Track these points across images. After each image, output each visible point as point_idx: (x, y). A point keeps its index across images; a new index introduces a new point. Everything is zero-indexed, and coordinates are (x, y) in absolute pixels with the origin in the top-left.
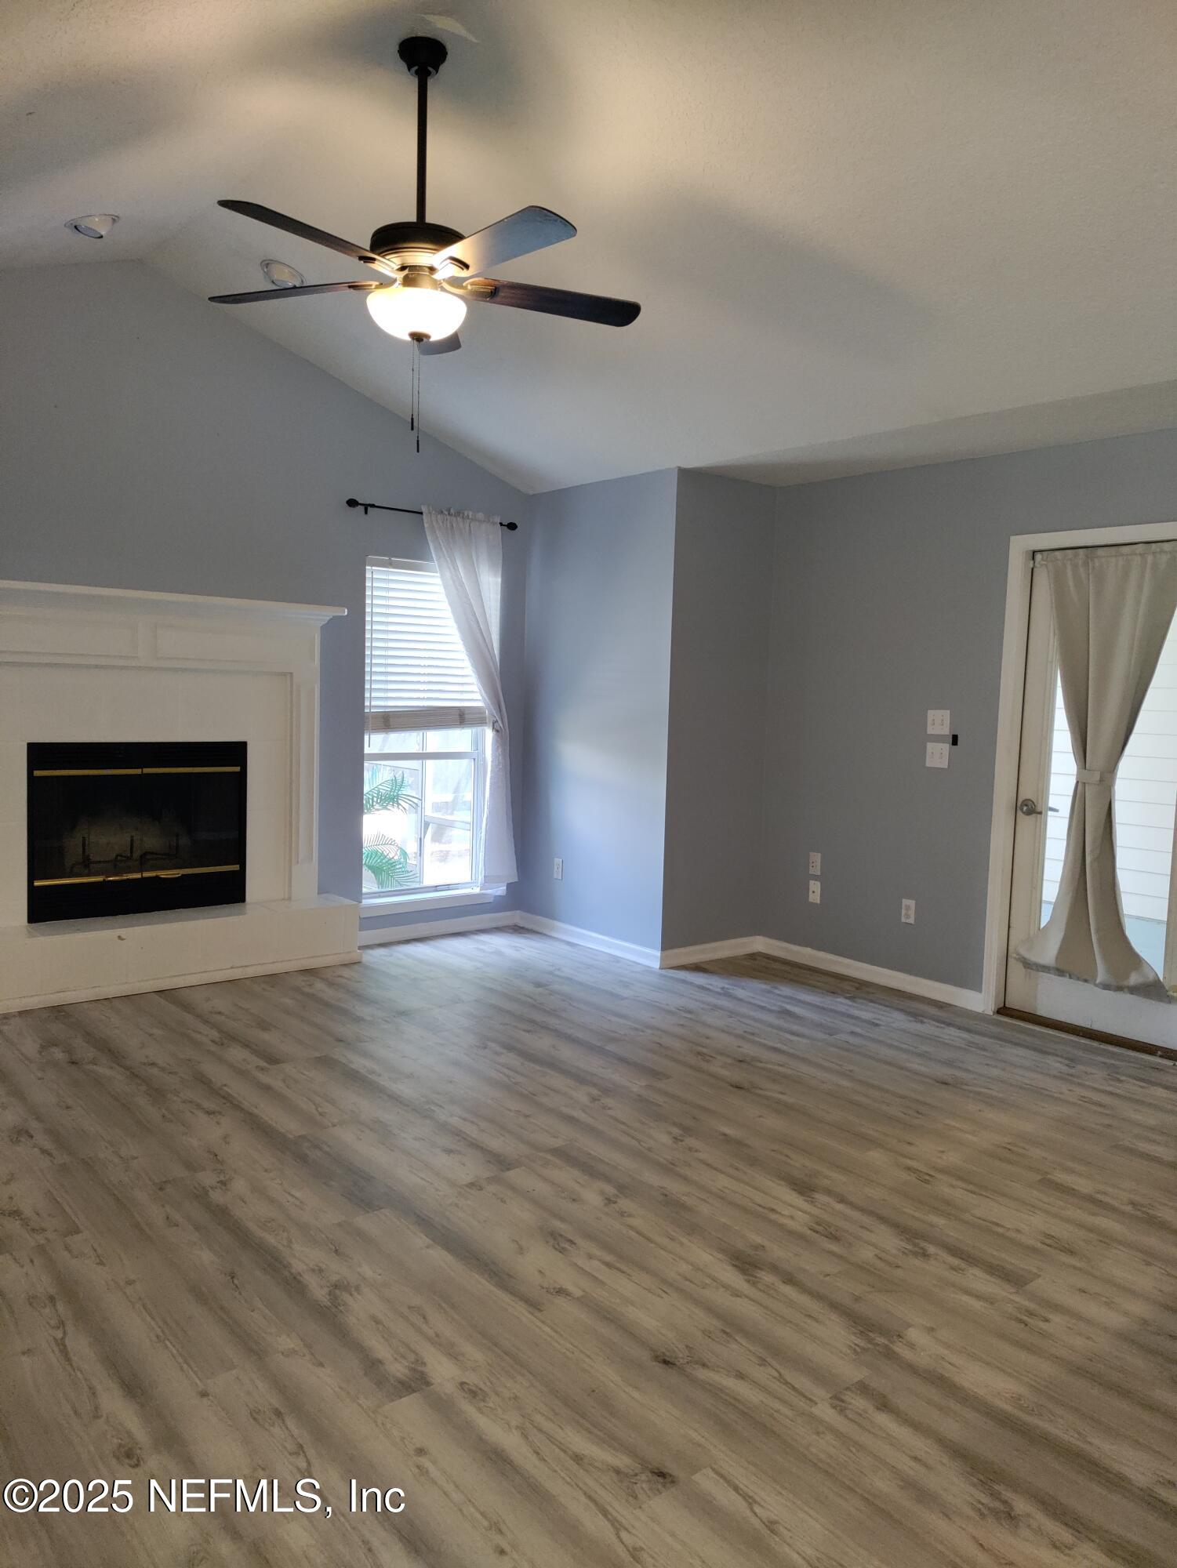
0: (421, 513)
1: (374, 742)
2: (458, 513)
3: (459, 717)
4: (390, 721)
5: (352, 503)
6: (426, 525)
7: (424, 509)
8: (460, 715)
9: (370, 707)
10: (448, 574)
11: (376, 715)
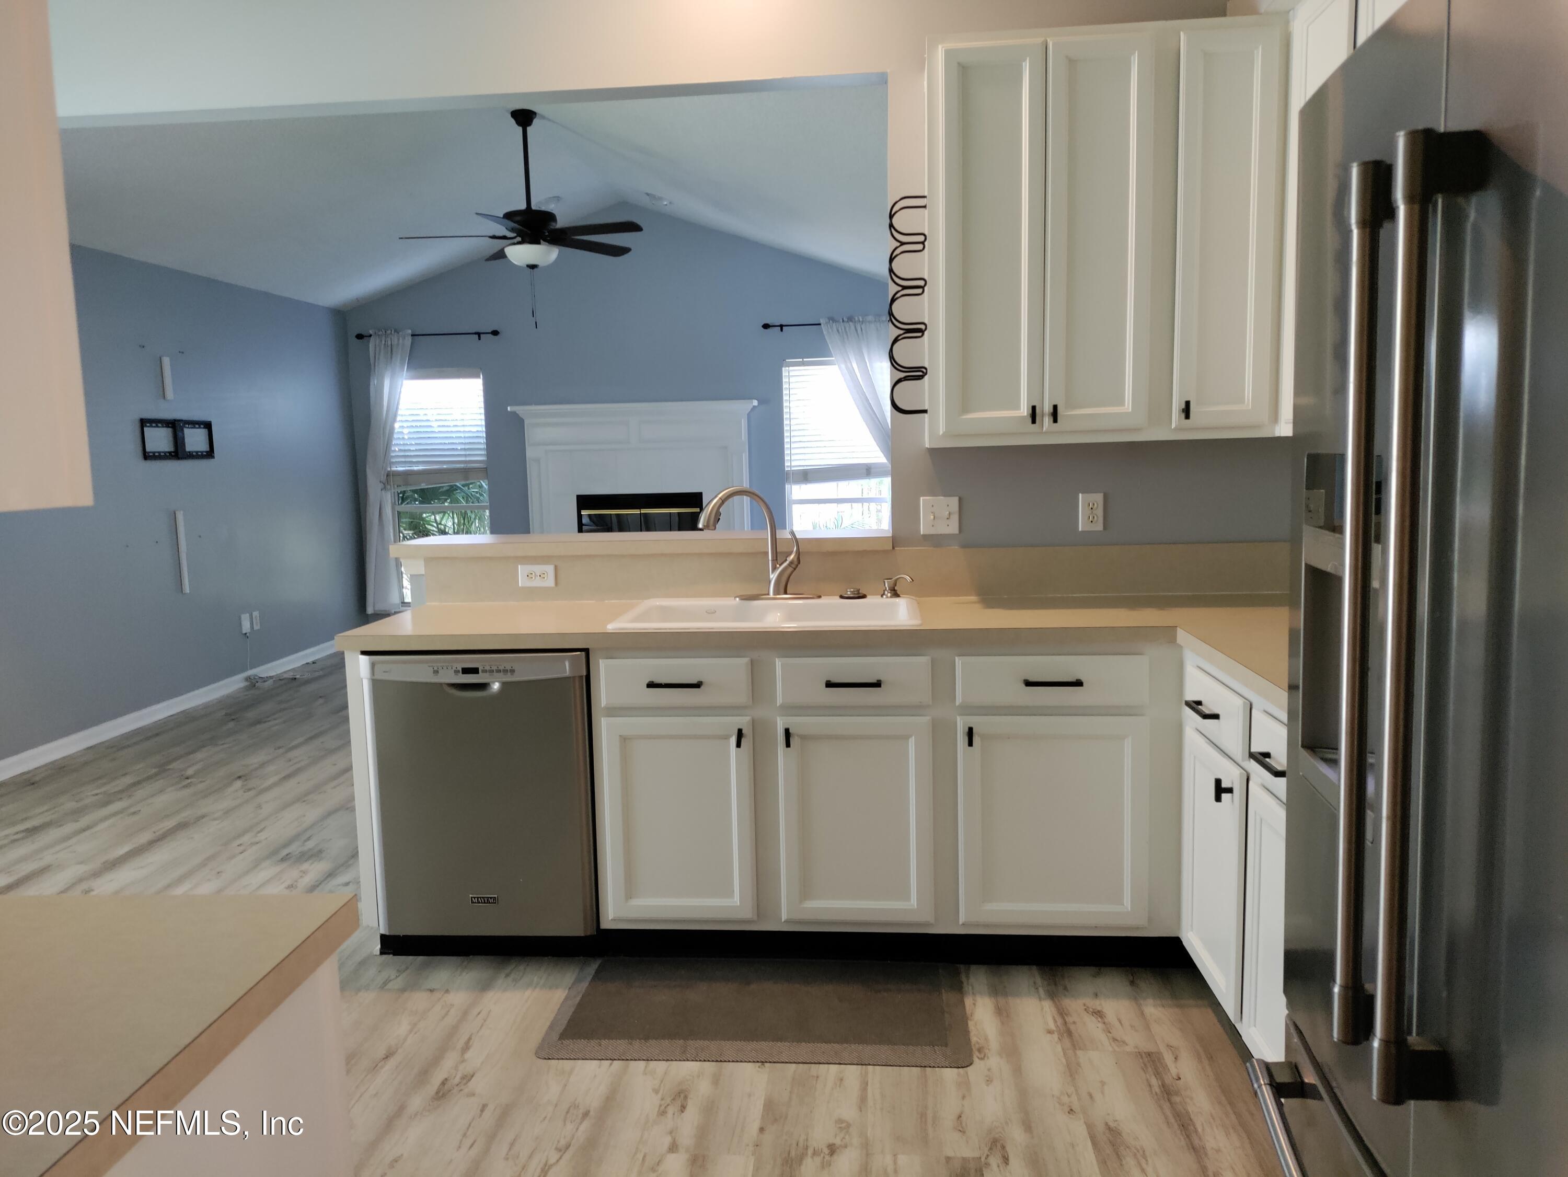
0: (820, 324)
1: (796, 491)
2: (850, 319)
3: (867, 471)
4: (806, 476)
5: (766, 326)
6: (825, 333)
7: (822, 321)
8: (867, 469)
9: (791, 466)
10: (843, 366)
11: (795, 472)
